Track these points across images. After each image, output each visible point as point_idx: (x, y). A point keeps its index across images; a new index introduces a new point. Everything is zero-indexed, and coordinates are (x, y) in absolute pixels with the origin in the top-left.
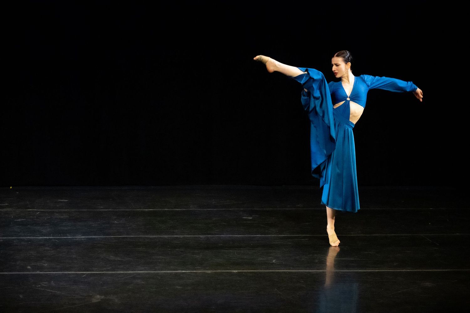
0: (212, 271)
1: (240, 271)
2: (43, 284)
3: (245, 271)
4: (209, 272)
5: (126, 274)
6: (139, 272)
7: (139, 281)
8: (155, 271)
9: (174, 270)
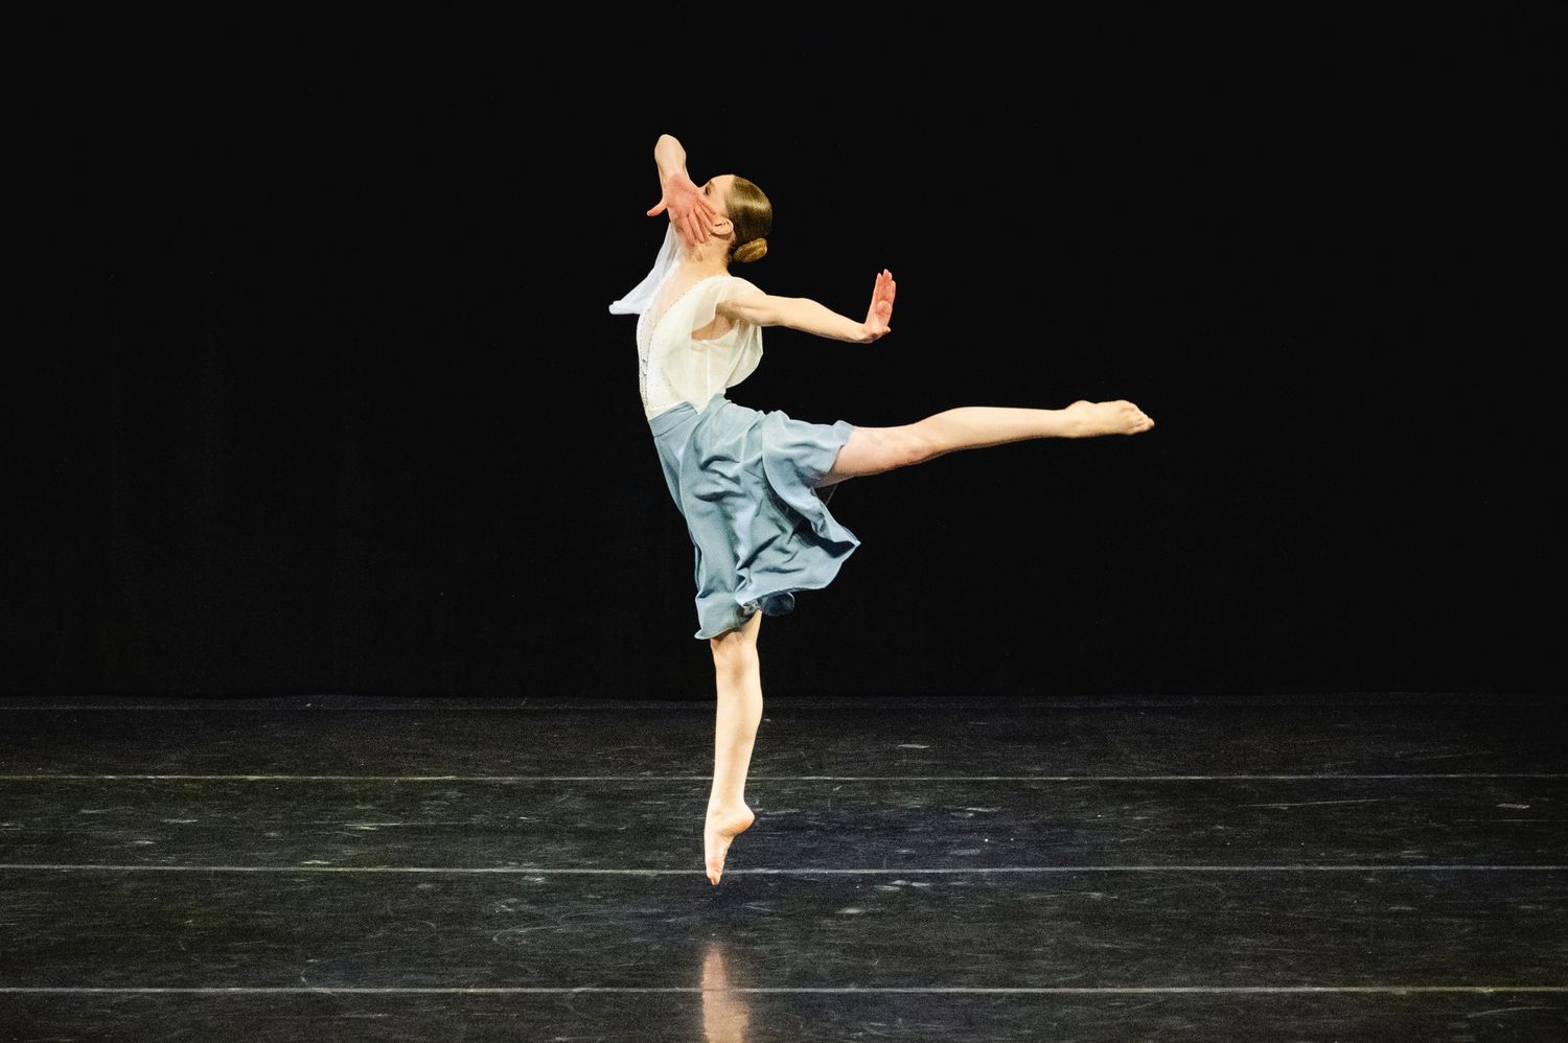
0: (1411, 989)
1: (1501, 989)
2: (873, 1027)
3: (1517, 989)
4: (1402, 991)
5: (1134, 996)
6: (1174, 990)
7: (1175, 1022)
8: (1223, 986)
9: (1287, 984)
